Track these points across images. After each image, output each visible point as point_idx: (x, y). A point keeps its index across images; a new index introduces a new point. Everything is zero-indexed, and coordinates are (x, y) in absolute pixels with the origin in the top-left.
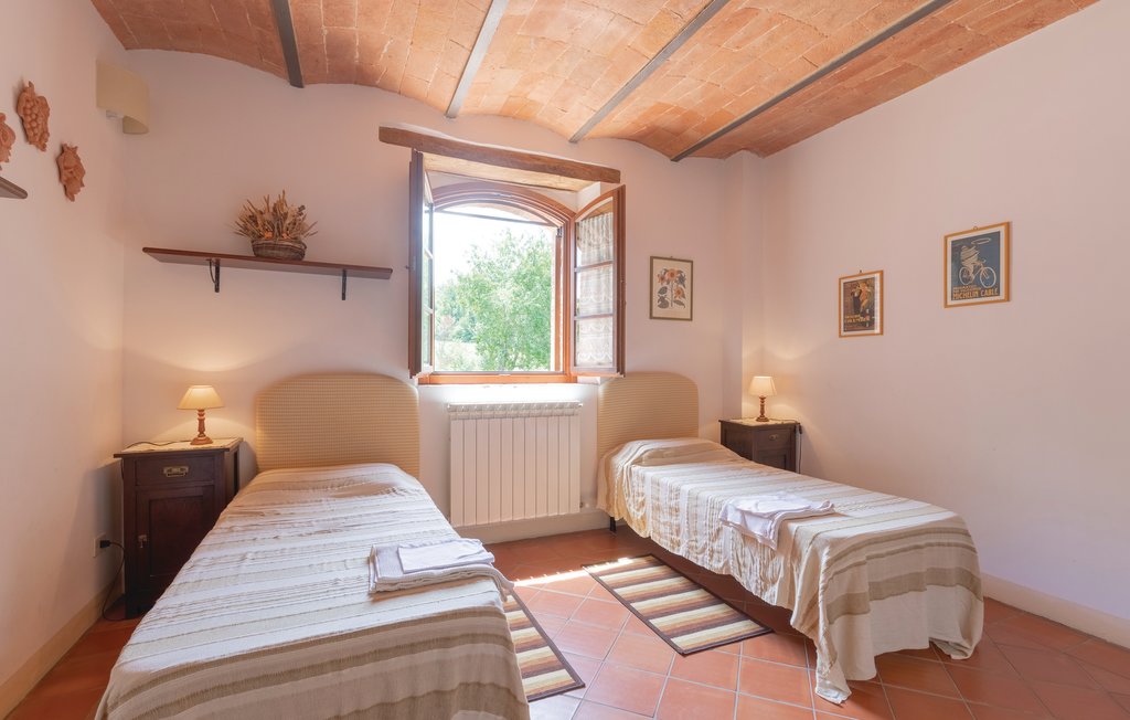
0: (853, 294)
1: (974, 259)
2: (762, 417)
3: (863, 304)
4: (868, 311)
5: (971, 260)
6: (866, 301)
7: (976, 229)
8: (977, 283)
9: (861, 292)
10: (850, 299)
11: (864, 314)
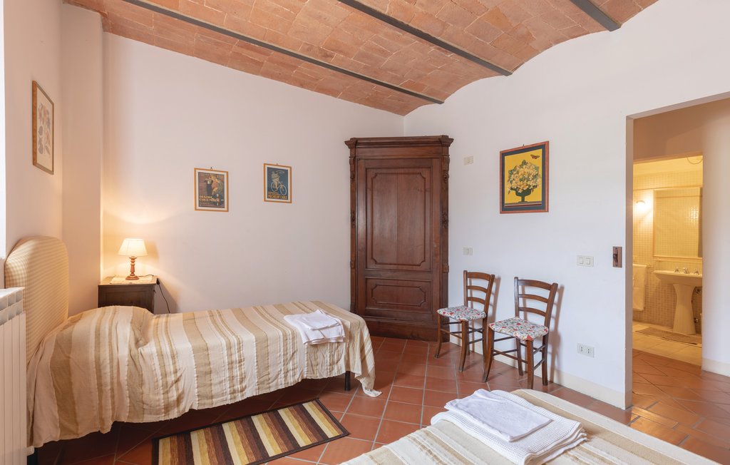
0: (206, 181)
1: (277, 180)
2: (133, 275)
3: (214, 190)
4: (218, 195)
5: (276, 181)
6: (216, 188)
7: (277, 165)
8: (278, 191)
9: (212, 181)
10: (204, 185)
11: (214, 197)
